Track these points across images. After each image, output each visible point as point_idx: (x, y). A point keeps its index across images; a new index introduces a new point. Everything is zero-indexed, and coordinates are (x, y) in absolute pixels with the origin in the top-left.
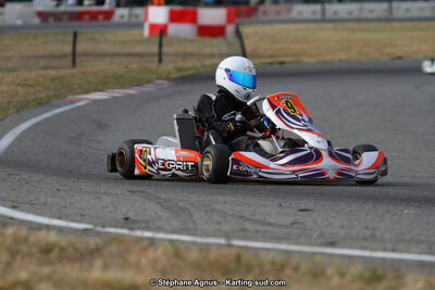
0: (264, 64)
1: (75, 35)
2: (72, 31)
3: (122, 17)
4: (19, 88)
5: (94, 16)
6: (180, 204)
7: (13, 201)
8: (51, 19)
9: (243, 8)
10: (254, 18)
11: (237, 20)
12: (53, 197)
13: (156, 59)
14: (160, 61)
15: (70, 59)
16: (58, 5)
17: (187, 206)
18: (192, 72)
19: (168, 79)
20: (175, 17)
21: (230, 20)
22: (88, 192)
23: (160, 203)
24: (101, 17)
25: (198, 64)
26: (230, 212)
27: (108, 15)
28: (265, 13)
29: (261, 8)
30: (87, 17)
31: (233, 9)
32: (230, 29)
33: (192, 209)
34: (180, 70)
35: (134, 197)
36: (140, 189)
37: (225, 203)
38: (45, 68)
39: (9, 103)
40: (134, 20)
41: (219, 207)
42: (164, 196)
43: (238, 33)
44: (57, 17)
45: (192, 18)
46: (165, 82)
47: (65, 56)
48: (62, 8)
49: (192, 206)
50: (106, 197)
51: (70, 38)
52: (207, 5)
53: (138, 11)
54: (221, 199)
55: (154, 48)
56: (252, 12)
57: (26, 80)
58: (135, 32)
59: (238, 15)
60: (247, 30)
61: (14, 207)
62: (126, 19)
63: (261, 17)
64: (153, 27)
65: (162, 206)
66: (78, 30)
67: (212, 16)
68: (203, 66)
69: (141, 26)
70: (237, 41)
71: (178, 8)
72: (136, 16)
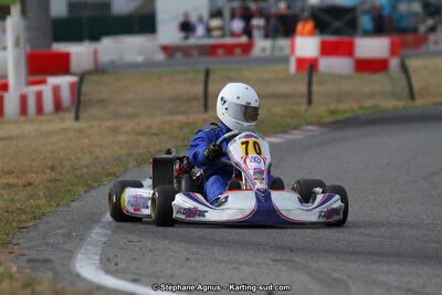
0: (435, 104)
1: (207, 72)
2: (203, 68)
3: (264, 50)
4: (141, 138)
5: (229, 50)
6: (335, 275)
7: (134, 273)
8: (178, 55)
9: (410, 37)
10: (423, 49)
11: (403, 52)
12: (182, 267)
13: (305, 100)
14: (310, 102)
15: (202, 103)
16: (186, 38)
17: (344, 277)
18: (349, 115)
19: (319, 124)
20: (326, 50)
21: (394, 51)
22: (223, 261)
23: (310, 274)
24: (238, 51)
25: (355, 106)
26: (395, 284)
27: (247, 48)
28: (436, 42)
29: (432, 37)
30: (221, 51)
31: (397, 38)
32: (394, 63)
33: (349, 281)
34: (333, 112)
35: (279, 266)
36: (286, 257)
37: (389, 272)
38: (171, 113)
39: (129, 155)
40: (277, 53)
41: (382, 278)
42: (315, 265)
43: (404, 68)
44: (186, 51)
45: (347, 50)
46: (314, 128)
47: (195, 98)
48: (192, 41)
49: (349, 277)
50: (245, 267)
51: (201, 77)
52: (367, 34)
53: (283, 43)
54: (384, 268)
55: (303, 88)
56: (420, 41)
57: (149, 128)
58: (279, 67)
59: (404, 45)
60: (414, 64)
61: (135, 281)
62: (268, 53)
63: (432, 47)
64: (301, 62)
65: (313, 278)
66: (211, 67)
67: (372, 47)
68: (362, 108)
69: (285, 60)
70: (402, 77)
71: (331, 38)
72: (281, 49)
